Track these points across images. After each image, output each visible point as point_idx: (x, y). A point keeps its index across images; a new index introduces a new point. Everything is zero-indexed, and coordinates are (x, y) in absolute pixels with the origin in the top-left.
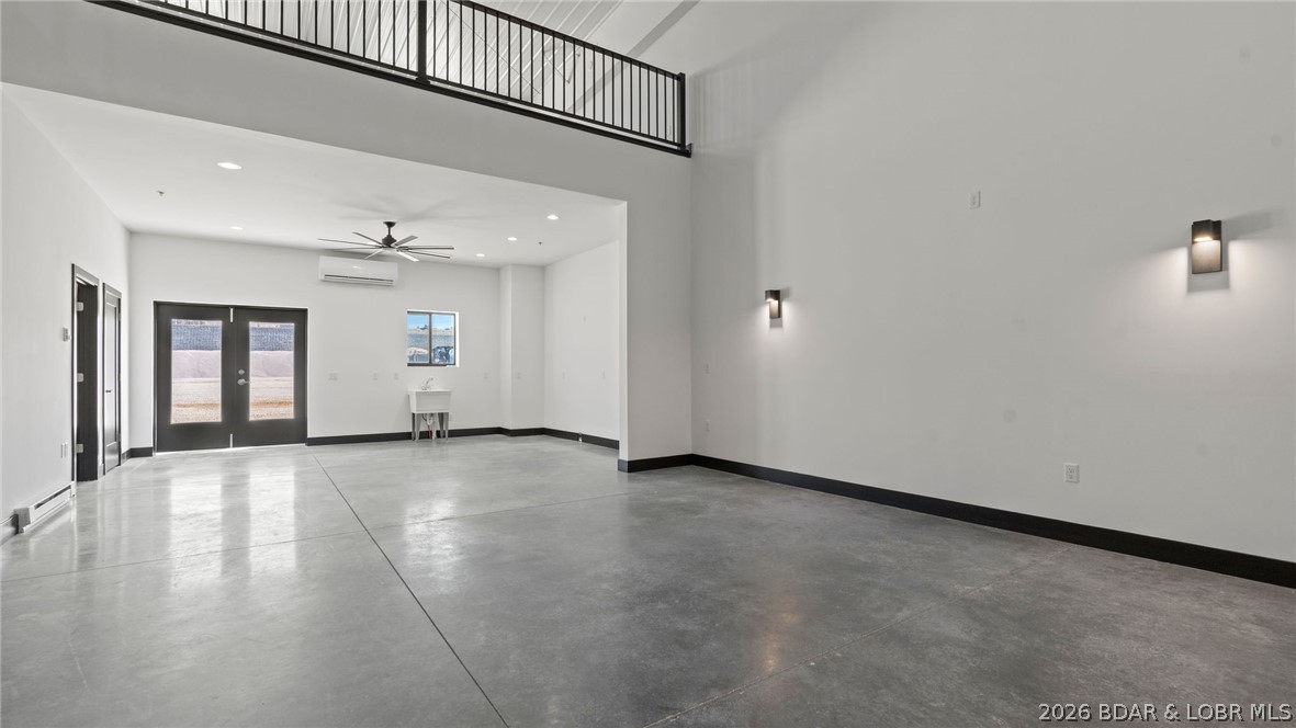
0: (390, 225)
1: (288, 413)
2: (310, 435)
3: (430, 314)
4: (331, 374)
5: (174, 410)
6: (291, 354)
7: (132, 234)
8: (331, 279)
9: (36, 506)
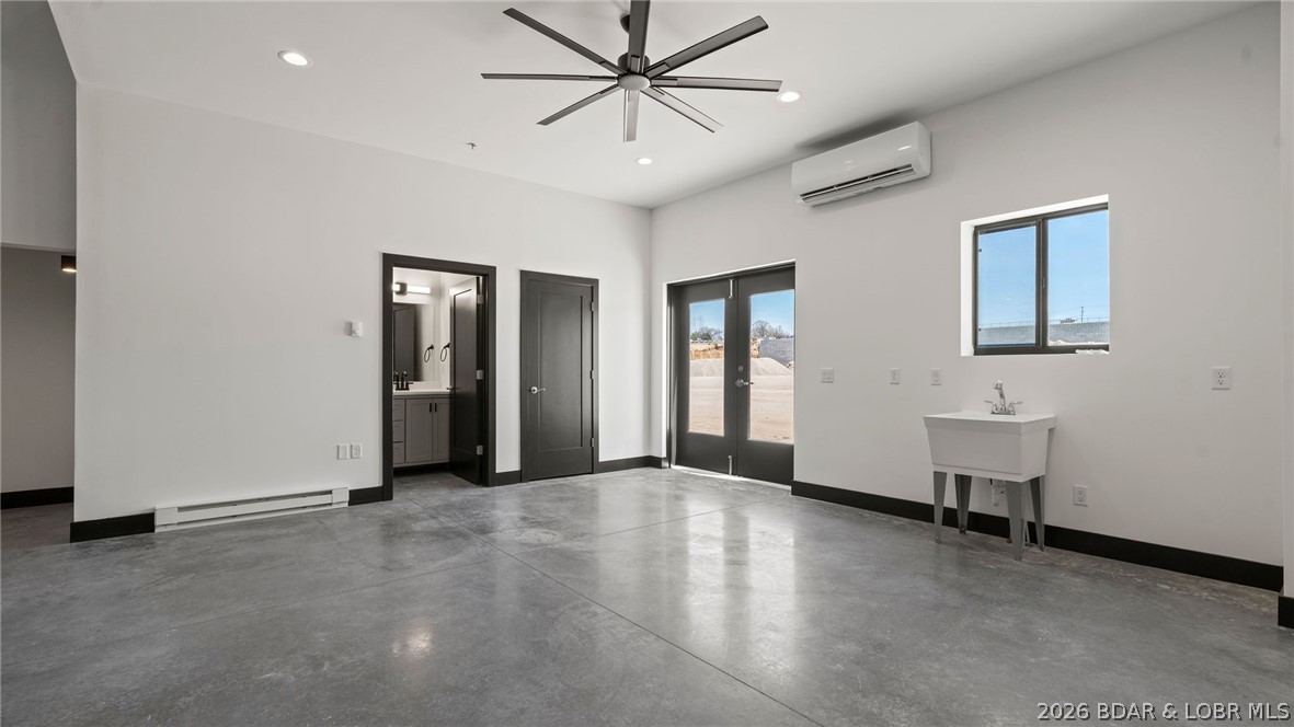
3: (1039, 221)
9: (181, 509)
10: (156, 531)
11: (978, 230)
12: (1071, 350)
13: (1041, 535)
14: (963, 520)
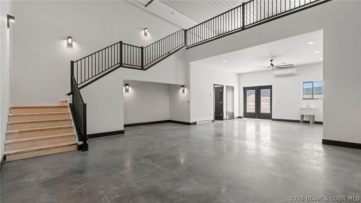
0: (271, 61)
1: (268, 112)
2: (273, 118)
3: (312, 82)
4: (278, 102)
5: (247, 110)
6: (270, 97)
7: (239, 75)
8: (277, 76)
9: (199, 121)
10: (197, 124)
11: (303, 82)
12: (318, 99)
13: (314, 123)
14: (303, 122)
